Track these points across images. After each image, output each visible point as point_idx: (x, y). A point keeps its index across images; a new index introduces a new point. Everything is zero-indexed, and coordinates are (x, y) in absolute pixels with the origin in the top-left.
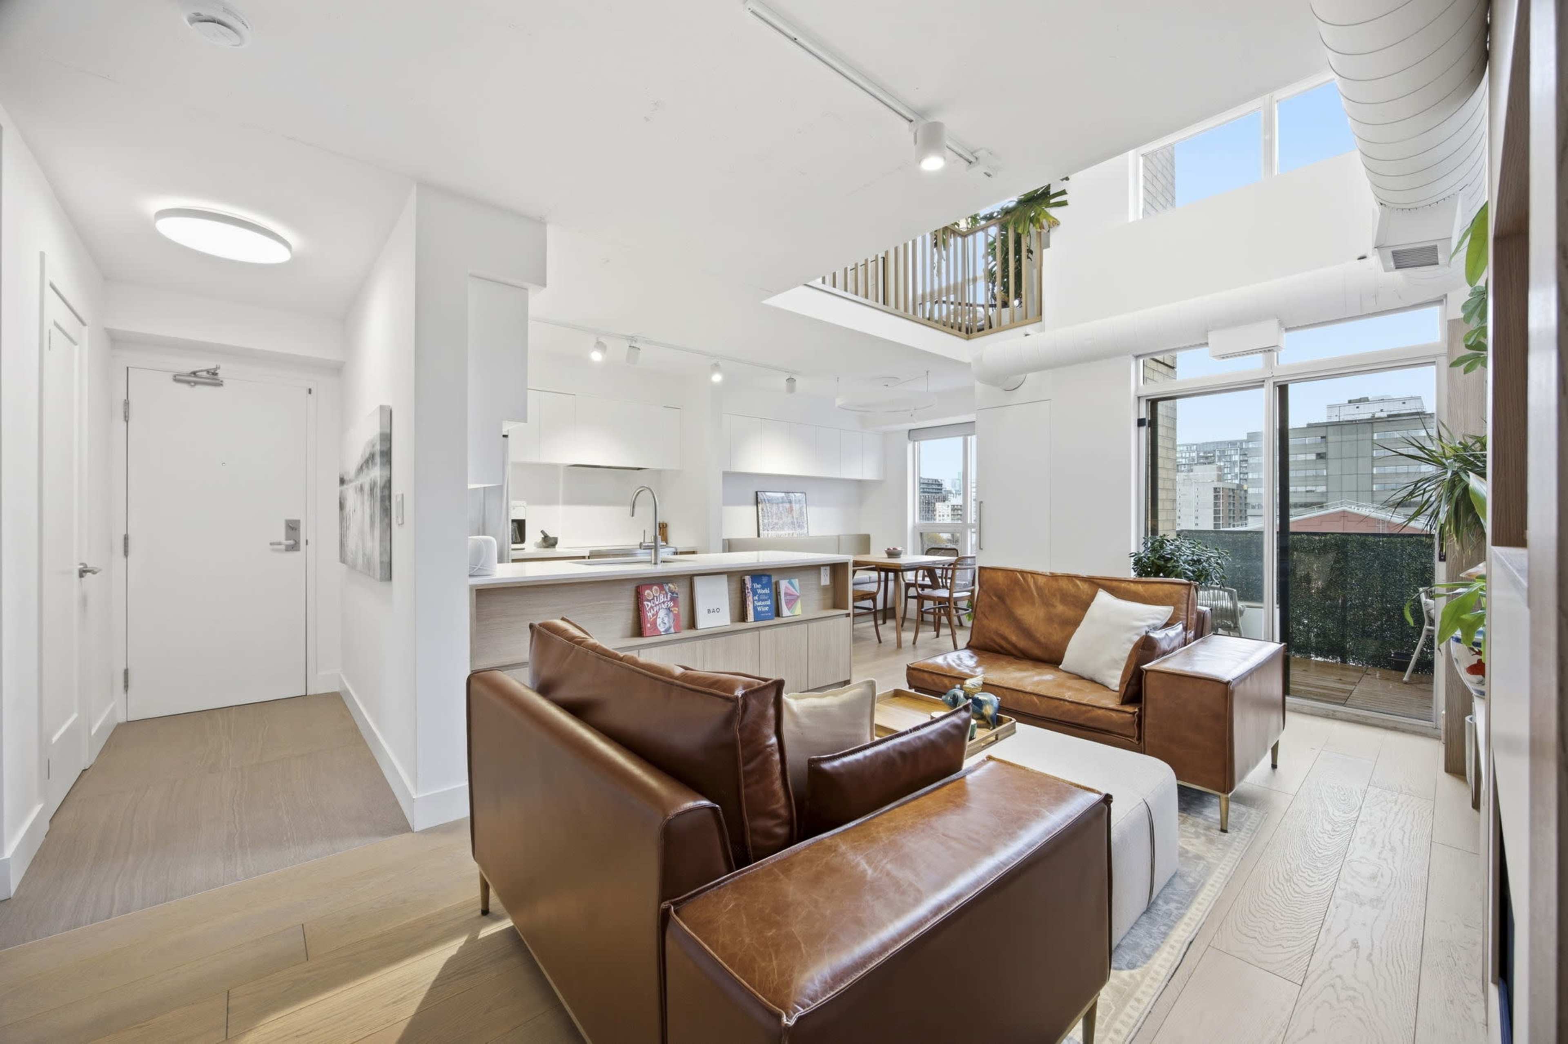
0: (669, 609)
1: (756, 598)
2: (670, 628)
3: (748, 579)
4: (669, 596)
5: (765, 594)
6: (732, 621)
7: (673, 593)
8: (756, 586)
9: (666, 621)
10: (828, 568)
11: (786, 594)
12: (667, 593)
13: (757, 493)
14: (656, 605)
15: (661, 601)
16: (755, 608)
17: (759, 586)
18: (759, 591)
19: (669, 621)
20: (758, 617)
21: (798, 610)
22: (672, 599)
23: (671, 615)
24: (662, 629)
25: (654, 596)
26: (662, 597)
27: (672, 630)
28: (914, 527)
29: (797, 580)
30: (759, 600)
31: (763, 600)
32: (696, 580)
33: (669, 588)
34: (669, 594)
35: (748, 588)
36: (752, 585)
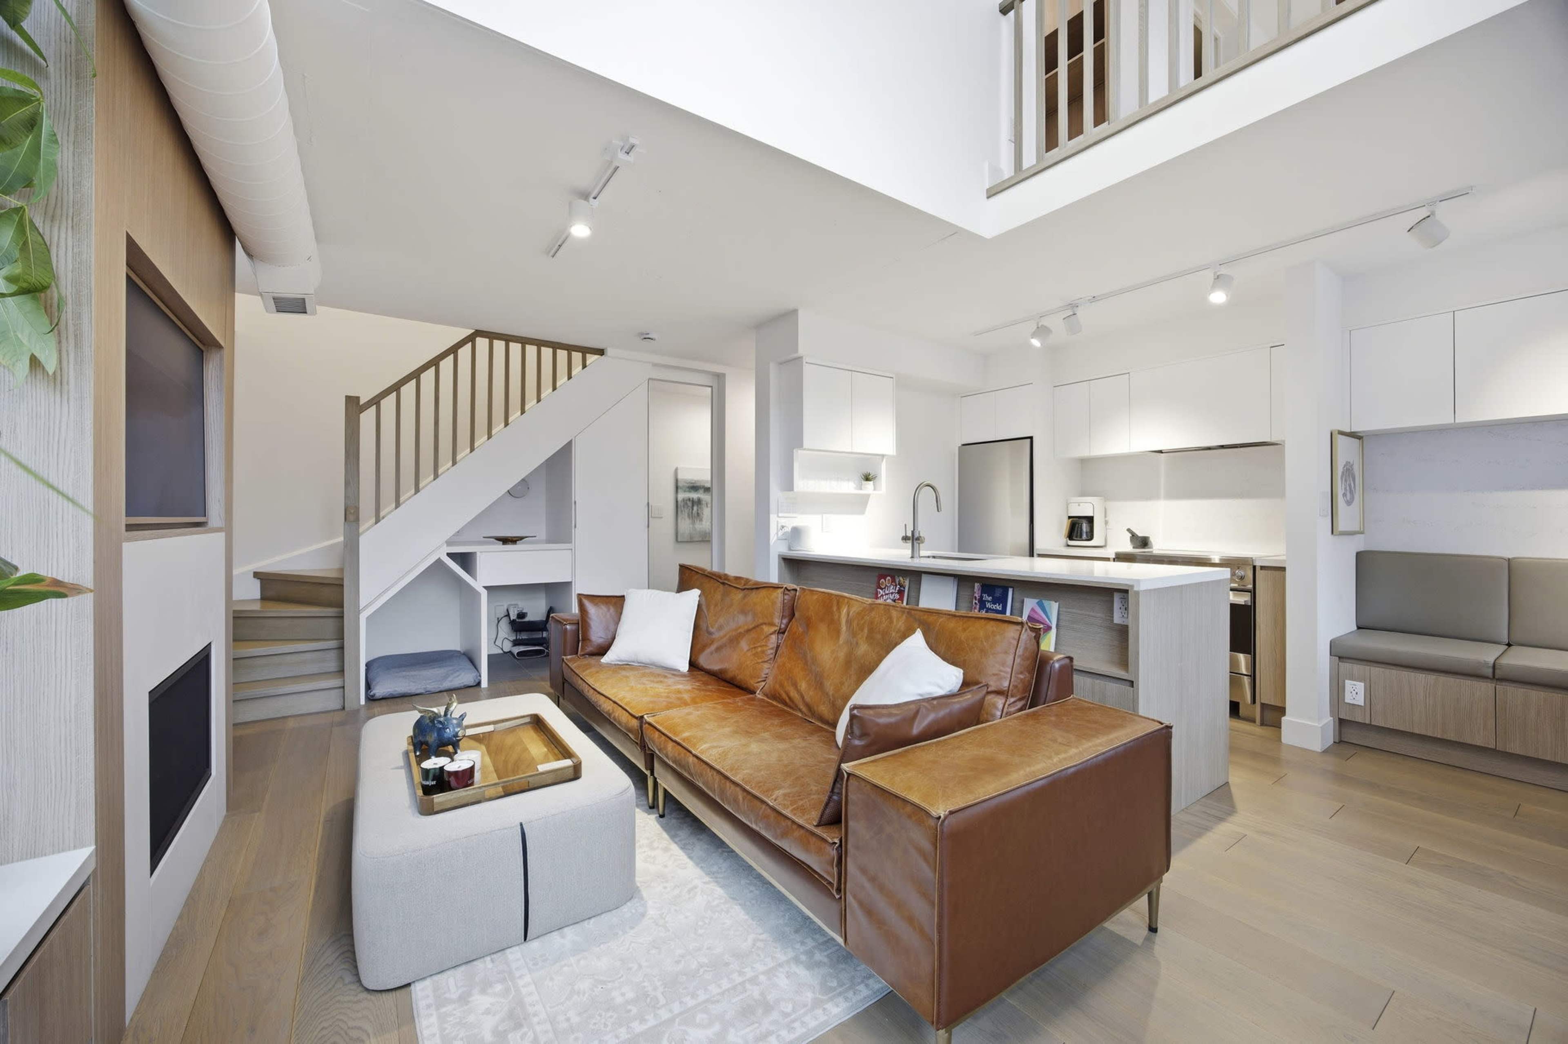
3: (977, 586)
4: (897, 589)
7: (901, 587)
8: (986, 597)
12: (896, 586)
14: (886, 594)
15: (891, 591)
17: (990, 598)
18: (988, 605)
22: (899, 592)
25: (886, 585)
26: (892, 587)
32: (924, 577)
33: (899, 581)
34: (898, 586)
35: (978, 598)
36: (981, 595)
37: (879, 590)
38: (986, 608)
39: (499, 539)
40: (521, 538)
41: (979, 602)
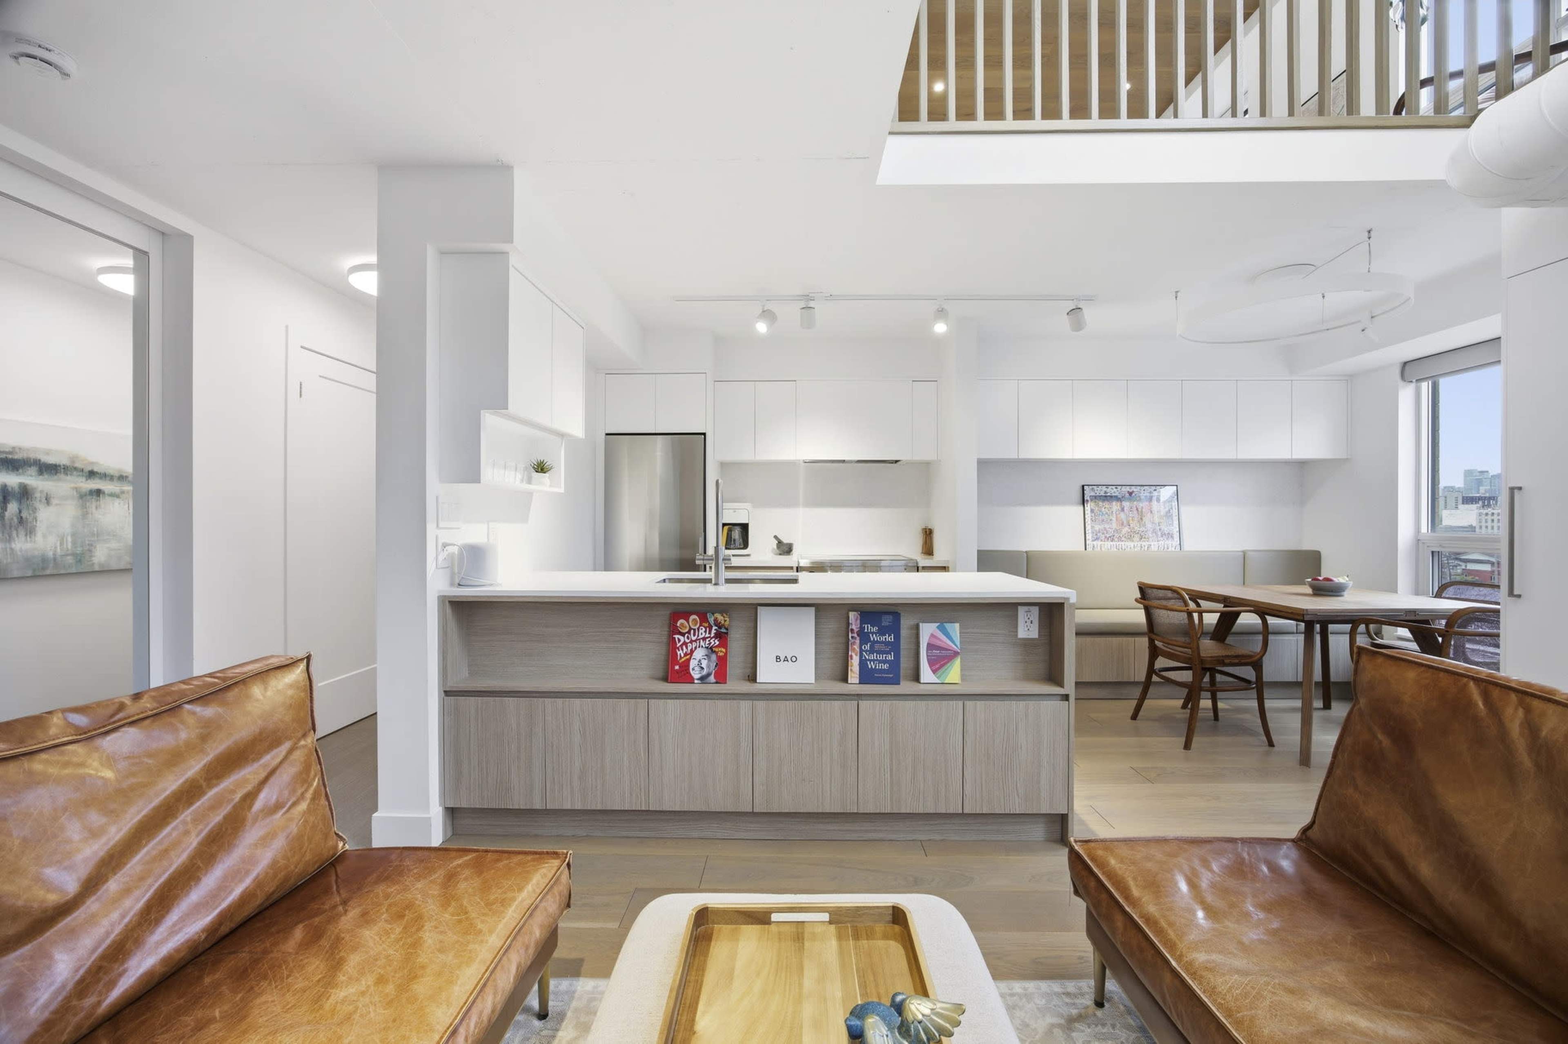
0: (711, 649)
1: (868, 647)
2: (709, 675)
3: (852, 615)
4: (713, 631)
5: (887, 643)
6: (818, 677)
7: (720, 628)
8: (868, 628)
9: (704, 664)
10: (1035, 610)
11: (930, 646)
12: (711, 628)
13: (1083, 486)
14: (691, 642)
15: (701, 637)
16: (863, 664)
17: (875, 629)
18: (873, 637)
19: (708, 666)
20: (867, 676)
21: (953, 673)
22: (718, 635)
23: (714, 657)
24: (696, 674)
25: (690, 629)
26: (702, 630)
27: (712, 679)
28: (1418, 542)
29: (957, 625)
30: (872, 651)
31: (879, 652)
32: (762, 612)
33: (716, 620)
34: (714, 628)
35: (856, 630)
36: (861, 627)
37: (676, 636)
38: (871, 641)
41: (858, 635)
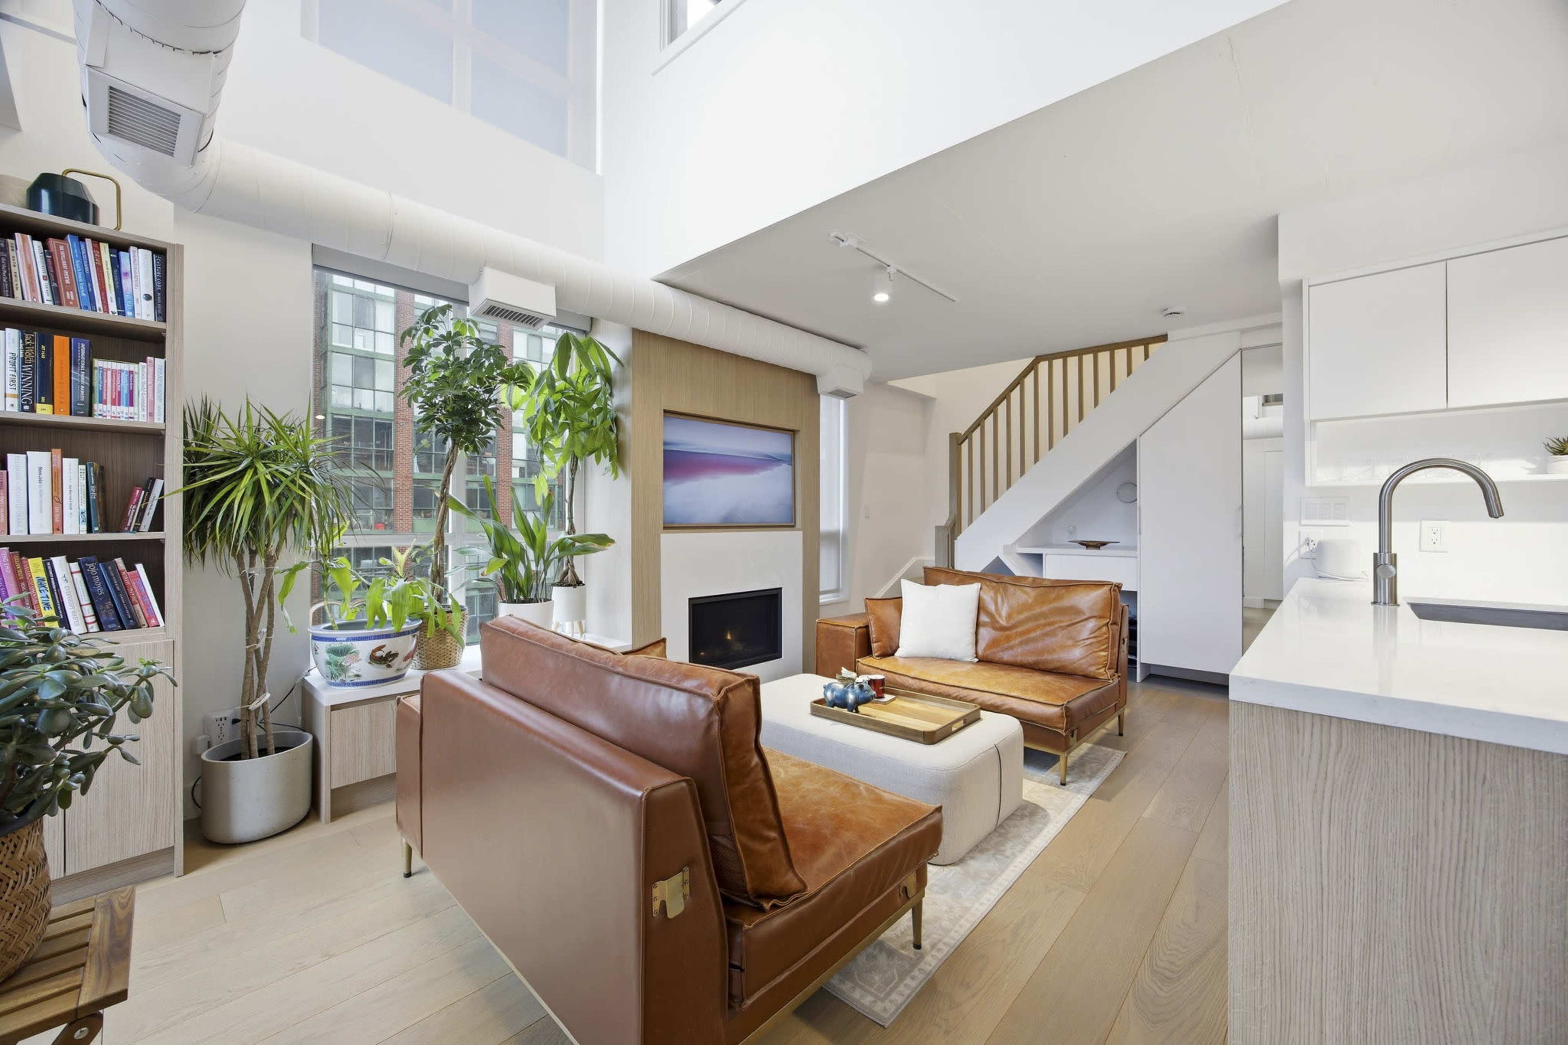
39: (1083, 543)
40: (1104, 544)
